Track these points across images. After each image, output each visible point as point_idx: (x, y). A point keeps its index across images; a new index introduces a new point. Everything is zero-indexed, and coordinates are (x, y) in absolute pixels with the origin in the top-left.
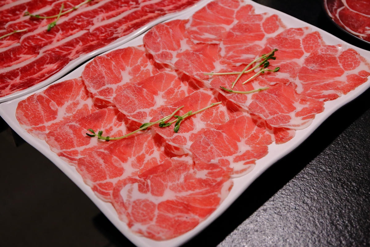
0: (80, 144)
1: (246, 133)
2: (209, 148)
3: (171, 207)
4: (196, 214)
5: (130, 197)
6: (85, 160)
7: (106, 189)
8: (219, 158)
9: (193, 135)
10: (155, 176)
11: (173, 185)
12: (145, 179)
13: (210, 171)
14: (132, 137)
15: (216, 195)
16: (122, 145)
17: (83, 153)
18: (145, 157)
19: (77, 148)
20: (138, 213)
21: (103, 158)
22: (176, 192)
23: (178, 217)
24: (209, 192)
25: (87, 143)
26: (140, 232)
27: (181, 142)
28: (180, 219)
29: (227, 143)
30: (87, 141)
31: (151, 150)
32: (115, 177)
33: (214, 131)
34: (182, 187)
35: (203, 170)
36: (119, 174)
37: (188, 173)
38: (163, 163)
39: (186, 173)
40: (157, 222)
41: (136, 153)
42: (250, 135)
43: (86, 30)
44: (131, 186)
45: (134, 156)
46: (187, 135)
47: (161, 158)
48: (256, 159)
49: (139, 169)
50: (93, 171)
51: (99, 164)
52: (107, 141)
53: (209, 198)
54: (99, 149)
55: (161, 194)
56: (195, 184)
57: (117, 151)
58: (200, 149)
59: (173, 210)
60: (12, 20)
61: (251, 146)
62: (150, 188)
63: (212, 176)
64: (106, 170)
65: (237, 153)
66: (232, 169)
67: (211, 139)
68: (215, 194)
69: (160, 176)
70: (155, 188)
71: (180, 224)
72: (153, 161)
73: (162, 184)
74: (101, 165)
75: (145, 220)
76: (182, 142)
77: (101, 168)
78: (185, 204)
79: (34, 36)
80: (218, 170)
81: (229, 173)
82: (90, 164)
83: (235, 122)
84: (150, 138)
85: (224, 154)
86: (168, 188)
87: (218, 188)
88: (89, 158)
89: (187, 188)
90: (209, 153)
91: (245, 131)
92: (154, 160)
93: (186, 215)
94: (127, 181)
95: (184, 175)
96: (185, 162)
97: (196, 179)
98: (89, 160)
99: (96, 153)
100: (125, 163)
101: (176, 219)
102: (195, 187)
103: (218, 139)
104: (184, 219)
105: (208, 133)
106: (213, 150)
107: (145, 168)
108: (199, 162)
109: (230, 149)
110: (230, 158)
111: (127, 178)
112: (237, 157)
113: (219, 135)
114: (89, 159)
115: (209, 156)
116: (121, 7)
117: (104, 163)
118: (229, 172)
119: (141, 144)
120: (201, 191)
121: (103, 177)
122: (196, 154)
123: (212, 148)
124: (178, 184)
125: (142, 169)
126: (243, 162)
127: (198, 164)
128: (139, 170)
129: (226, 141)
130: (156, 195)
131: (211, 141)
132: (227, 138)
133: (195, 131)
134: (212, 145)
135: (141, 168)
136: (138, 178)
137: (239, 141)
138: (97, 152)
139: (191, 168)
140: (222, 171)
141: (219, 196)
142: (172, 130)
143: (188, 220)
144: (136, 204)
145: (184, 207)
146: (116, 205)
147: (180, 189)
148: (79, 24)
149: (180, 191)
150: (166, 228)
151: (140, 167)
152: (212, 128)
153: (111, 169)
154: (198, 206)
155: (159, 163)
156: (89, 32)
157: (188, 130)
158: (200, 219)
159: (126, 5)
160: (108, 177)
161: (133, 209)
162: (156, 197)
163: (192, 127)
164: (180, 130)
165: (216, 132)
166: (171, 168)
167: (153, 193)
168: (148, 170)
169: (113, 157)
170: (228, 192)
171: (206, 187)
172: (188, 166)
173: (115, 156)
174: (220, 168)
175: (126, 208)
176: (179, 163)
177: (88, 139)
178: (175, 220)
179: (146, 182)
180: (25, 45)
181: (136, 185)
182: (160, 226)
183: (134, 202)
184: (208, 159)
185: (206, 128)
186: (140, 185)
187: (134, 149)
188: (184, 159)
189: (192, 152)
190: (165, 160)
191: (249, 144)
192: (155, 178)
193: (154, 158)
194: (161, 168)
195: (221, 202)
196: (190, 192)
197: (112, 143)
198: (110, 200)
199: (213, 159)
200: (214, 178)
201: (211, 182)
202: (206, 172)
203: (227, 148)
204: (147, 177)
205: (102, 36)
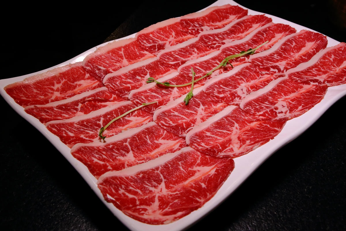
43: (233, 104)
60: (134, 88)
79: (169, 111)
116: (262, 75)
148: (222, 96)
156: (239, 108)
159: (266, 72)
180: (163, 125)
205: (260, 115)
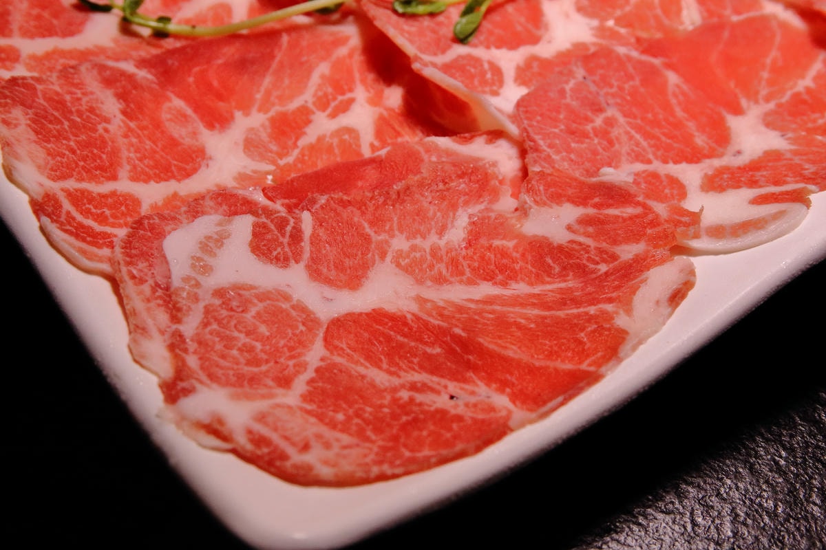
0: (35, 27)
1: (771, 83)
2: (599, 121)
3: (389, 339)
4: (503, 386)
5: (207, 269)
6: (39, 87)
7: (102, 219)
8: (639, 167)
9: (535, 64)
10: (341, 202)
11: (414, 248)
12: (290, 209)
13: (591, 211)
14: (270, 36)
15: (609, 317)
16: (220, 61)
17: (37, 61)
18: (308, 122)
19: (18, 42)
20: (229, 341)
21: (122, 96)
22: (420, 282)
23: (413, 387)
24: (577, 302)
25: (70, 30)
26: (215, 429)
27: (476, 82)
28: (419, 398)
29: (679, 113)
30: (70, 24)
31: (340, 98)
32: (159, 179)
33: (629, 58)
34: (454, 264)
35: (559, 203)
36: (180, 169)
37: (487, 209)
38: (383, 152)
39: (482, 207)
40: (307, 397)
41: (272, 99)
42: (789, 94)
44: (220, 224)
45: (263, 109)
46: (509, 60)
47: (379, 133)
48: (812, 187)
49: (274, 162)
50: (59, 136)
51: (98, 116)
52: (160, 35)
53: (571, 325)
54: (117, 60)
55: (354, 279)
56: (514, 261)
57: (191, 80)
58: (556, 120)
59: (396, 355)
61: (790, 135)
62: (306, 245)
63: (594, 237)
64: (121, 142)
65: (721, 156)
66: (695, 218)
67: (611, 86)
68: (603, 312)
69: (361, 205)
70: (330, 252)
71: (415, 423)
72: (342, 142)
73: (367, 239)
74: (107, 120)
75: (253, 380)
76: (484, 82)
77: (101, 131)
78: (456, 338)
80: (630, 211)
81: (680, 230)
82: (57, 109)
83: (726, 34)
84: (343, 51)
85: (659, 153)
86: (389, 258)
87: (617, 288)
88: (61, 86)
89: (473, 270)
90: (596, 141)
91: (765, 75)
92: (346, 137)
93: (453, 387)
94: (209, 203)
95: (470, 216)
96: (480, 164)
97: (520, 237)
98: (57, 94)
99: (95, 72)
100: (216, 132)
101: (405, 395)
102: (513, 270)
103: (642, 90)
104: (441, 401)
105: (603, 61)
106: (615, 132)
107: (299, 165)
108: (548, 171)
109: (692, 136)
110: (691, 175)
111: (209, 192)
112: (720, 172)
113: (650, 76)
114: (57, 88)
115: (595, 153)
117: (120, 116)
118: (678, 223)
119: (301, 70)
120: (537, 290)
121: (101, 168)
122: (537, 137)
123: (610, 122)
124: (434, 251)
125: (287, 165)
126: (748, 193)
127: (542, 175)
128: (272, 168)
129: (679, 103)
130: (329, 282)
131: (613, 95)
132: (684, 94)
133: (545, 50)
134: (611, 112)
135: (282, 162)
136: (260, 198)
137: (738, 111)
138: (102, 68)
139: (507, 190)
140: (650, 217)
141: (621, 321)
142: (447, 32)
143: (457, 408)
144: (226, 304)
145: (450, 352)
146: (129, 288)
147: (442, 267)
149: (440, 280)
150: (345, 429)
151: (281, 156)
152: (623, 45)
153: (148, 144)
154: (513, 352)
155: (367, 153)
157: (512, 41)
158: (518, 413)
160: (124, 172)
161: (206, 324)
162: (328, 292)
163: (534, 31)
164: (482, 38)
165: (640, 62)
166: (413, 179)
167: (315, 273)
168: (309, 171)
169: (169, 100)
170: (665, 310)
171: (562, 276)
172: (494, 183)
173: (179, 96)
174: (638, 204)
175: (176, 313)
176: (454, 165)
177: (79, 16)
178: (395, 401)
179: (292, 221)
181: (243, 226)
182: (321, 418)
183: (220, 293)
184: (587, 165)
185: (594, 44)
186: (264, 226)
187: (267, 81)
188: (478, 149)
189: (519, 127)
190: (393, 144)
191: (782, 130)
192: (340, 209)
193: (349, 130)
194: (372, 174)
195: (625, 348)
196: (486, 289)
197: (178, 44)
198: (106, 267)
199: (609, 165)
200: (604, 245)
201: (589, 259)
202: (570, 213)
203: (677, 133)
204: (301, 201)
